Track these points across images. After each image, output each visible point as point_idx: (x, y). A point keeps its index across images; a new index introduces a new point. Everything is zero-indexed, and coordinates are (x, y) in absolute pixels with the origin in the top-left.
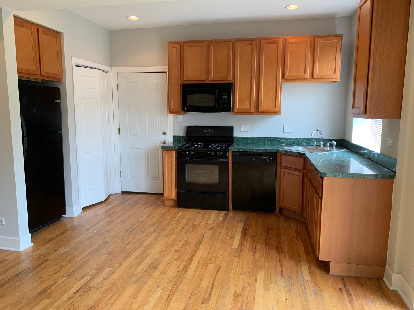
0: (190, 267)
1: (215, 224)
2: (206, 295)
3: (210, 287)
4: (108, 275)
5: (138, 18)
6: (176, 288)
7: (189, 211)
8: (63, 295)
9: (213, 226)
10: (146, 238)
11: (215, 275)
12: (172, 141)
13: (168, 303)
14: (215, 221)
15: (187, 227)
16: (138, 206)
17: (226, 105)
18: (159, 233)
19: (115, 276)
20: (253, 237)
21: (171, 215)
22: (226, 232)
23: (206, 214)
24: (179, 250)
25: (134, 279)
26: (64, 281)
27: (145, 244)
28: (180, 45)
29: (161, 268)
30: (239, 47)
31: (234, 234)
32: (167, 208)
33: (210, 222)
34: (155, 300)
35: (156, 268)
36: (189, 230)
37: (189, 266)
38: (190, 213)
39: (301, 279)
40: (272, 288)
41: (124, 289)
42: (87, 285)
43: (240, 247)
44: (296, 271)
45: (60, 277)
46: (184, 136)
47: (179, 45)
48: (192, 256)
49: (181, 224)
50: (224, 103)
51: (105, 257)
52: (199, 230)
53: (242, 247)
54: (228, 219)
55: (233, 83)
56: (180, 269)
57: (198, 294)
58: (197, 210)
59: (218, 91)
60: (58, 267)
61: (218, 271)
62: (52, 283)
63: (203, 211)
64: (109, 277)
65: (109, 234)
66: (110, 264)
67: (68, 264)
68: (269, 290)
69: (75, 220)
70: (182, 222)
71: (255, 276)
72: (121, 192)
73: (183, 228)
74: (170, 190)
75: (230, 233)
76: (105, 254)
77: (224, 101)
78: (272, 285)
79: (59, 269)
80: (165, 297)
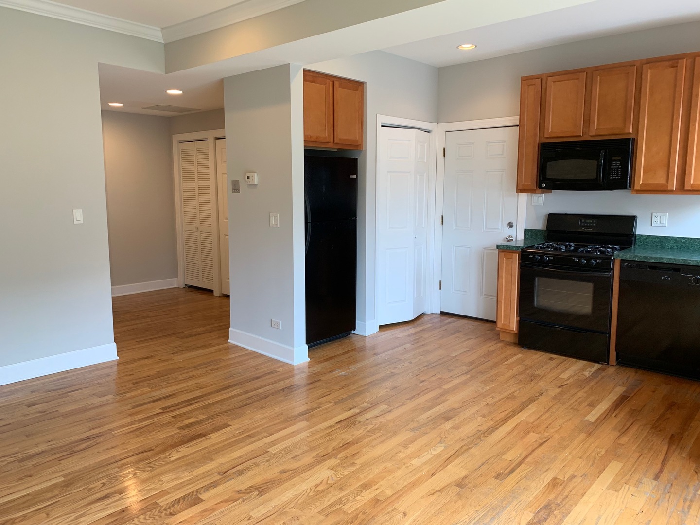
0: (498, 430)
1: (571, 380)
2: (506, 469)
3: (517, 461)
4: (383, 413)
5: (475, 46)
6: (465, 450)
7: (536, 354)
8: (323, 422)
9: (568, 382)
10: (450, 380)
11: (534, 448)
12: (523, 238)
13: (446, 464)
14: (574, 376)
15: (520, 377)
16: (457, 335)
17: (617, 178)
18: (472, 377)
19: (390, 417)
20: (633, 413)
21: (502, 356)
22: (585, 395)
23: (563, 364)
24: (494, 404)
25: (412, 426)
26: (329, 407)
27: (446, 387)
28: (542, 80)
29: (456, 420)
30: (649, 74)
31: (599, 401)
32: (500, 345)
33: (565, 376)
34: (429, 456)
35: (448, 419)
36: (521, 381)
37: (497, 428)
38: (536, 357)
39: (692, 492)
40: (624, 490)
41: (395, 433)
42: (353, 418)
43: (599, 421)
44: (690, 478)
45: (326, 402)
46: (543, 230)
47: (539, 80)
48: (510, 417)
49: (513, 370)
50: (614, 175)
51: (387, 392)
52: (539, 384)
53: (603, 422)
54: (600, 377)
55: (634, 139)
56: (484, 428)
57: (494, 464)
58: (551, 355)
59: (602, 153)
60: (327, 390)
61: (541, 444)
62: (316, 406)
63: (558, 359)
64: (383, 416)
65: (402, 364)
66: (390, 402)
67: (340, 389)
68: (618, 491)
69: (367, 340)
70: (515, 369)
71: (603, 467)
72: (440, 313)
73: (515, 376)
74: (508, 317)
75: (592, 398)
76: (387, 388)
77: (615, 170)
78: (628, 486)
79: (329, 393)
80: (446, 456)
